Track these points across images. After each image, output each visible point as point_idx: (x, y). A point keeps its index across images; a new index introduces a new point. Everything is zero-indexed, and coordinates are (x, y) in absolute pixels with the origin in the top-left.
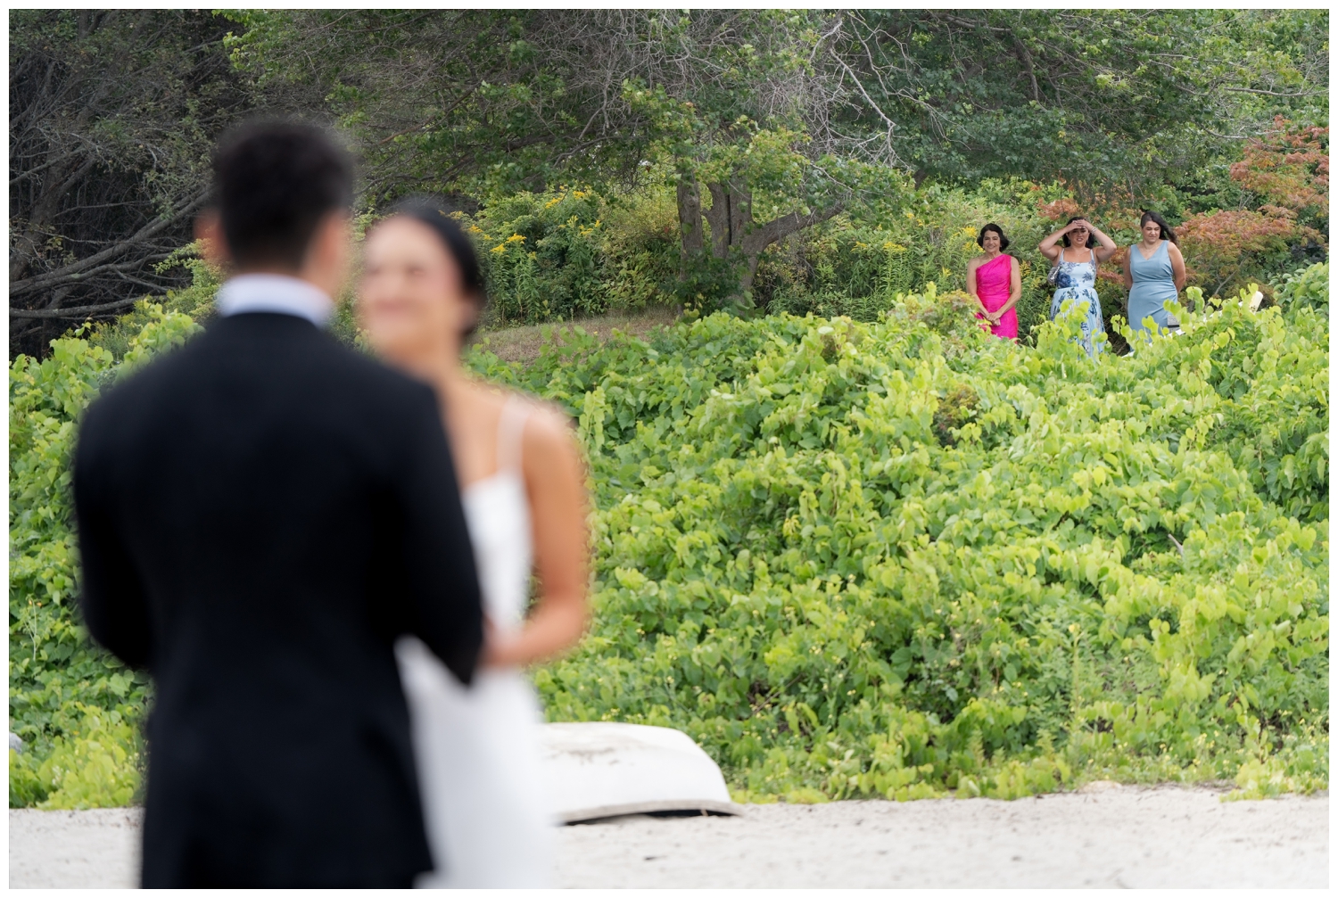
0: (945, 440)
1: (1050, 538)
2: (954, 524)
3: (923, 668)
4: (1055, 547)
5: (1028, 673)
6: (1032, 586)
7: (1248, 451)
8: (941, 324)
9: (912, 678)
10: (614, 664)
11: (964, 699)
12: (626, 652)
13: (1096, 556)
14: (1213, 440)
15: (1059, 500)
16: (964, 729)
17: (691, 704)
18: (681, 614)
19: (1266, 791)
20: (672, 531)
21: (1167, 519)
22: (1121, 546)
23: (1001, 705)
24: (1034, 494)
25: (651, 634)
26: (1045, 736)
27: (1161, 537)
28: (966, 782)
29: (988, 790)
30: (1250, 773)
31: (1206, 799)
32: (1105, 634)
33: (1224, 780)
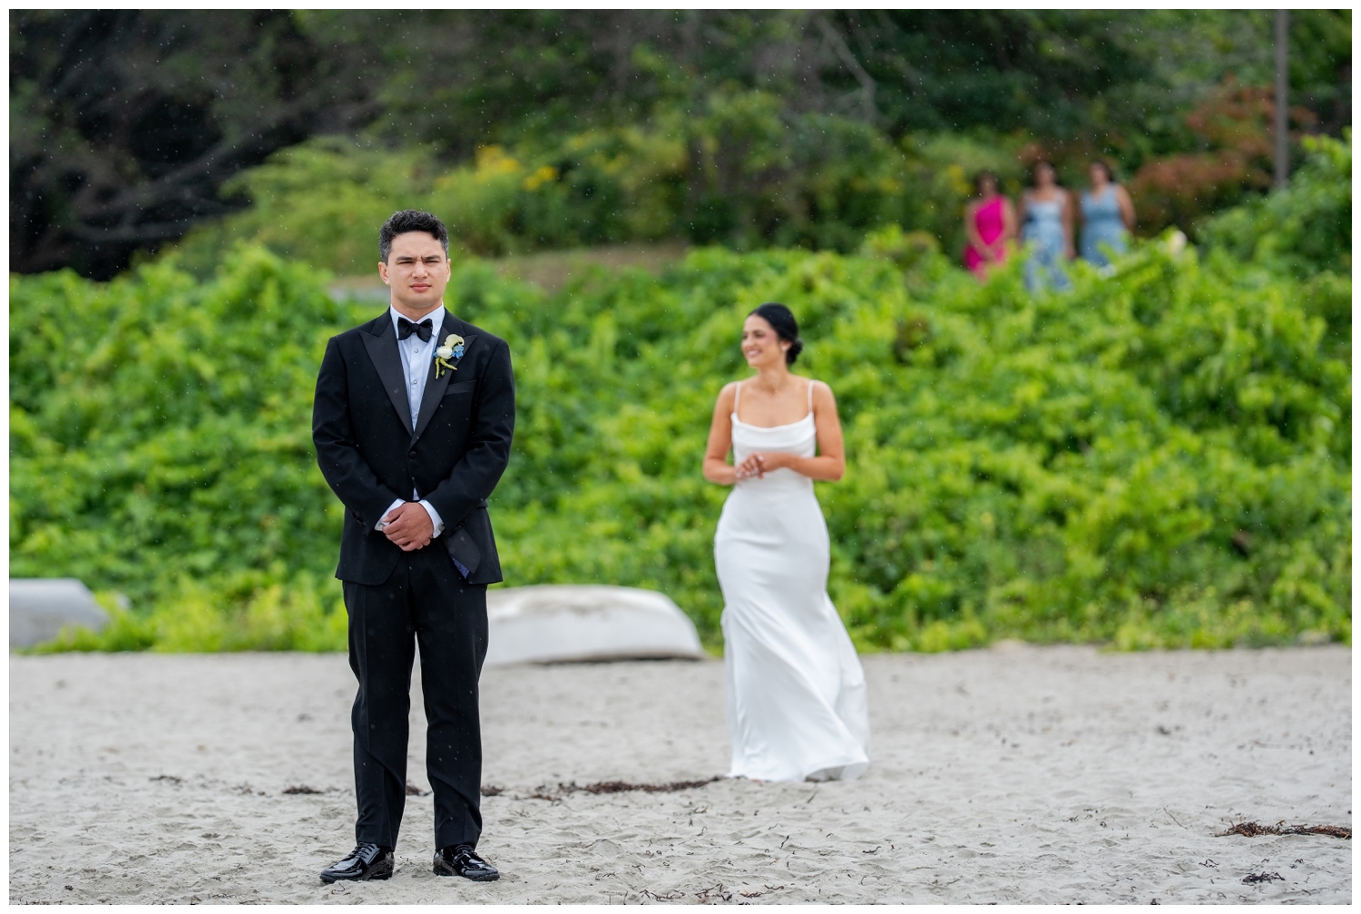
0: (900, 361)
1: (983, 445)
2: (904, 434)
3: (869, 553)
4: (985, 452)
5: (958, 555)
6: (963, 484)
7: (1157, 373)
8: (905, 261)
9: (861, 560)
10: (617, 547)
11: (903, 575)
12: (626, 537)
13: (1020, 461)
14: (1130, 361)
15: (995, 412)
16: (901, 602)
17: (678, 580)
18: (671, 506)
19: (1136, 648)
20: (667, 438)
21: (1080, 429)
22: (1040, 451)
23: (932, 581)
24: (974, 407)
25: (649, 521)
26: (967, 607)
27: (1075, 444)
28: (901, 642)
29: (916, 648)
30: (1126, 634)
31: (1089, 654)
32: (1022, 523)
33: (1106, 640)
